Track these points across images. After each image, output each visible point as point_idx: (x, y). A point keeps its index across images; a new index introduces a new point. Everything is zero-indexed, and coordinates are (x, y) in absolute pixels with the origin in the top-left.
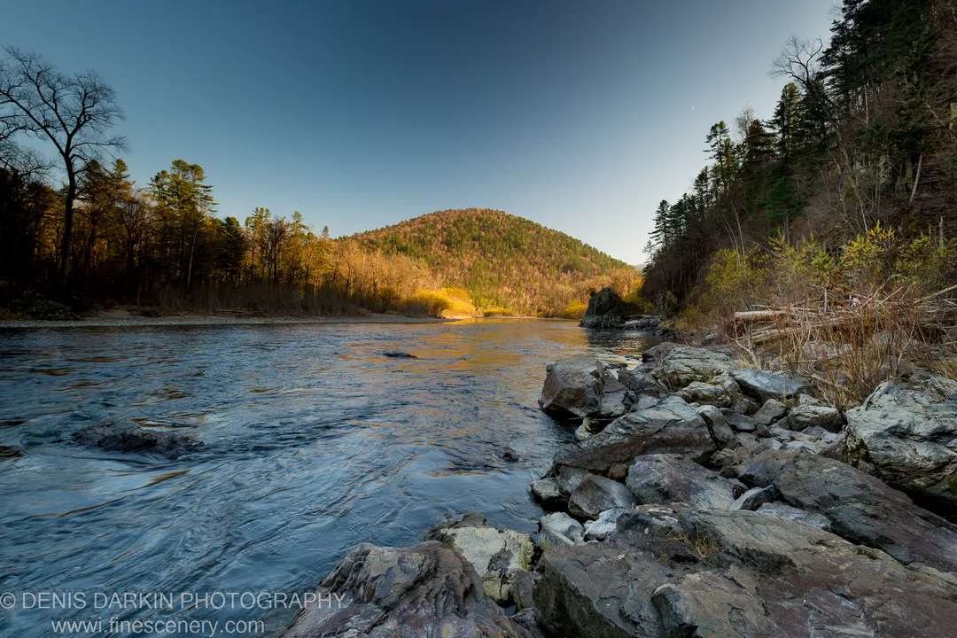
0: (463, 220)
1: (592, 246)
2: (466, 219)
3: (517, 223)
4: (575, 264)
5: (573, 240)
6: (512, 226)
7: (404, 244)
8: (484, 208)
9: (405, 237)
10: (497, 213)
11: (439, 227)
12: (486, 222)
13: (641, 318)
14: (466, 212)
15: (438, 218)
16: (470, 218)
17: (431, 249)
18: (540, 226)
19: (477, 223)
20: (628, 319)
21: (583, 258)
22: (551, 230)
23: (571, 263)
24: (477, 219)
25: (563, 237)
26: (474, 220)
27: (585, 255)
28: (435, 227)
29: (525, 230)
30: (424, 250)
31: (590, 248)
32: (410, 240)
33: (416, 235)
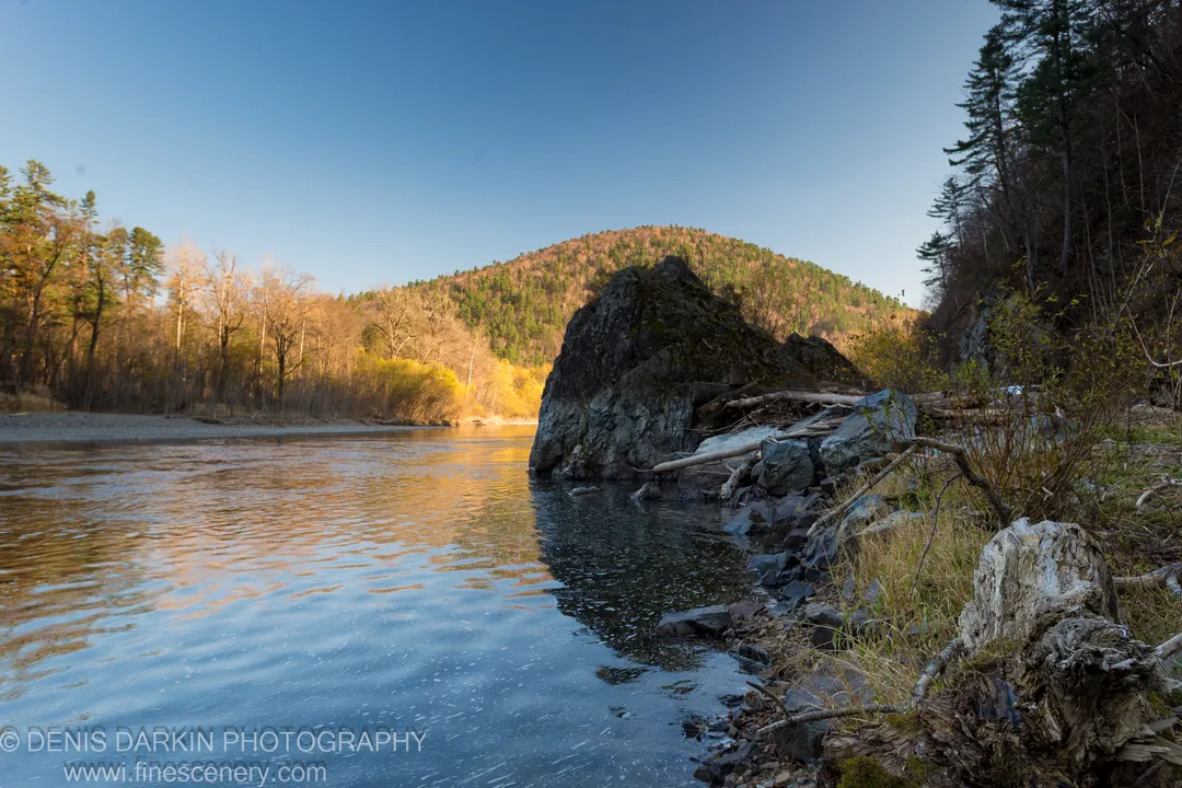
0: (627, 246)
1: (871, 286)
2: (633, 245)
3: (728, 248)
4: (837, 321)
5: (833, 276)
6: (717, 255)
7: (515, 291)
8: (666, 225)
9: (519, 278)
10: (691, 234)
11: (583, 259)
12: (669, 248)
13: (806, 410)
14: (634, 232)
15: (583, 246)
16: (640, 243)
17: (564, 299)
18: (770, 253)
19: (653, 250)
20: (726, 421)
21: (852, 308)
22: (791, 260)
23: (829, 318)
24: (652, 244)
25: (812, 270)
26: (647, 245)
27: (856, 304)
28: (576, 260)
29: (740, 260)
30: (550, 300)
31: (865, 290)
32: (528, 284)
33: (539, 274)
